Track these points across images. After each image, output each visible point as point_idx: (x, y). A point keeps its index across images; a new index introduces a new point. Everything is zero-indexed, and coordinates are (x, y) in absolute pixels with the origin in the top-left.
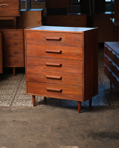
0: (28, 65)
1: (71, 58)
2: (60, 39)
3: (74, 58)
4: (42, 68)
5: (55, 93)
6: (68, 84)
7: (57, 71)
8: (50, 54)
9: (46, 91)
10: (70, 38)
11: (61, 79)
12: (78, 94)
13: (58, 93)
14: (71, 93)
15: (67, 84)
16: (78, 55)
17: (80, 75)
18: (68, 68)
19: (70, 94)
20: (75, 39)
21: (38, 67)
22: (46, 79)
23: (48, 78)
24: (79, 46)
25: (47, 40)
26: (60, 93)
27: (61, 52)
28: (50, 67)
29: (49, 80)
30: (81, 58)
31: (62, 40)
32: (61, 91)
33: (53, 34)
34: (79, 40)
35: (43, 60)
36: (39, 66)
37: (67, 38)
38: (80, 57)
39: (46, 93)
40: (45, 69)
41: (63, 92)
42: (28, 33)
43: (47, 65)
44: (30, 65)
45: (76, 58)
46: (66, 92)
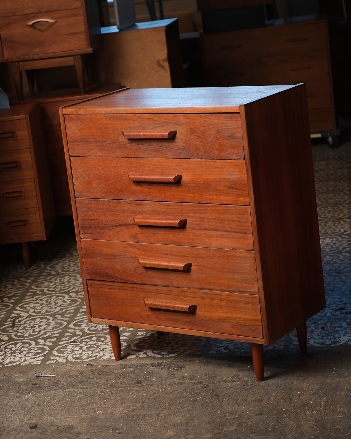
0: (83, 228)
1: (211, 197)
2: (172, 136)
3: (222, 197)
4: (125, 235)
5: (176, 317)
6: (212, 287)
7: (173, 243)
8: (146, 188)
9: (148, 309)
10: (203, 129)
11: (187, 269)
12: (248, 320)
13: (184, 318)
14: (225, 315)
15: (208, 287)
16: (233, 186)
17: (247, 255)
18: (208, 232)
19: (221, 320)
20: (218, 131)
21: (112, 232)
22: (143, 270)
23: (148, 268)
24: (234, 157)
25: (132, 140)
26: (190, 318)
27: (178, 181)
28: (150, 231)
29: (150, 273)
30: (243, 196)
31: (177, 140)
32: (193, 310)
33: (149, 119)
34: (231, 137)
35: (125, 208)
36: (117, 230)
37: (192, 131)
38: (240, 192)
39: (148, 316)
40: (134, 237)
41: (198, 312)
42: (71, 120)
43: (141, 226)
44: (90, 228)
45: (228, 198)
46: (207, 314)
